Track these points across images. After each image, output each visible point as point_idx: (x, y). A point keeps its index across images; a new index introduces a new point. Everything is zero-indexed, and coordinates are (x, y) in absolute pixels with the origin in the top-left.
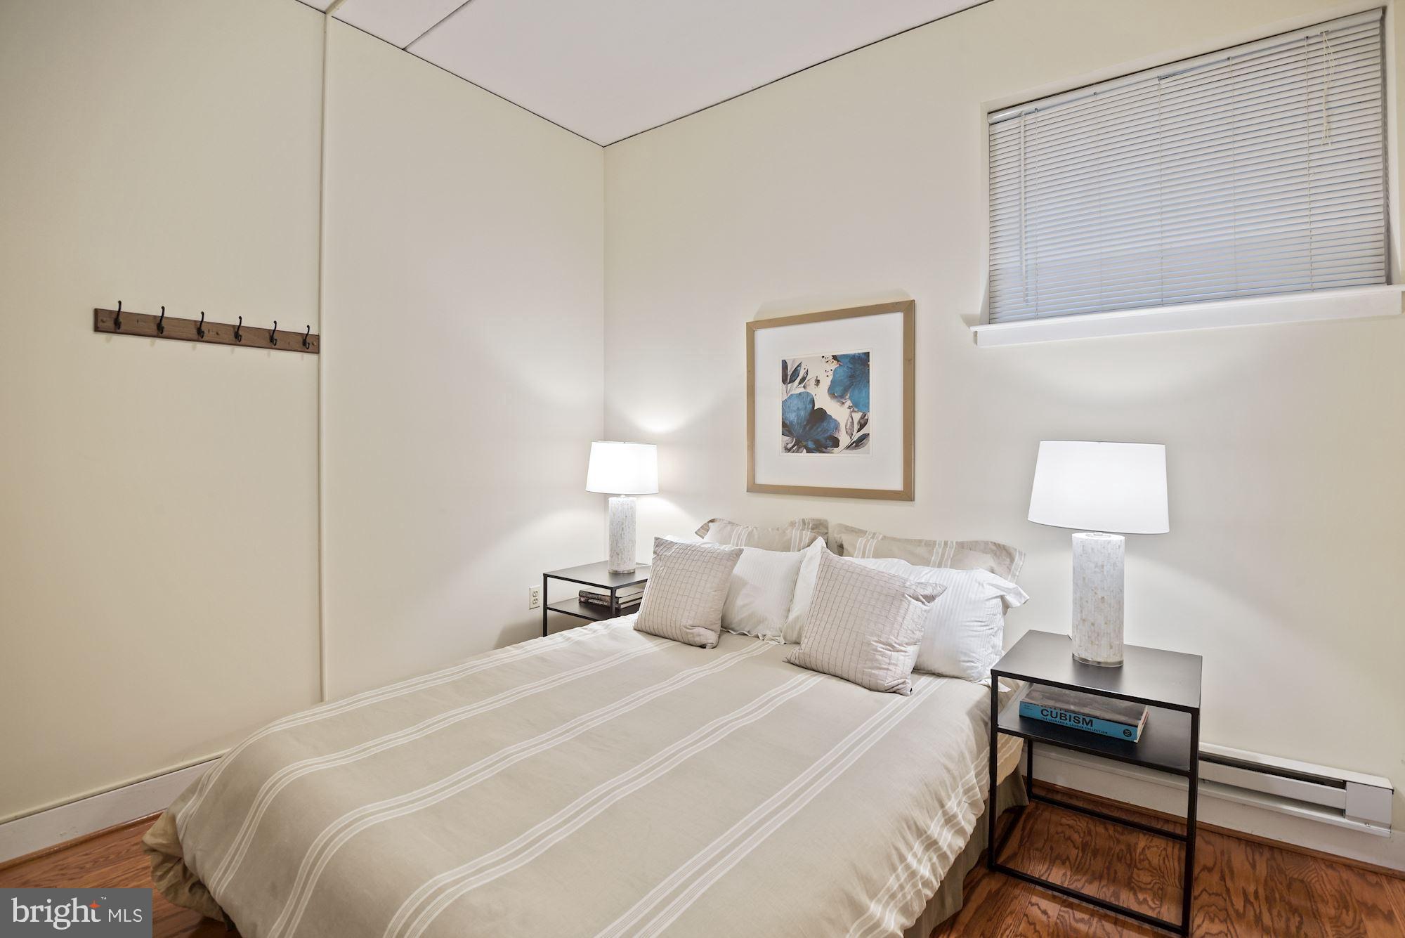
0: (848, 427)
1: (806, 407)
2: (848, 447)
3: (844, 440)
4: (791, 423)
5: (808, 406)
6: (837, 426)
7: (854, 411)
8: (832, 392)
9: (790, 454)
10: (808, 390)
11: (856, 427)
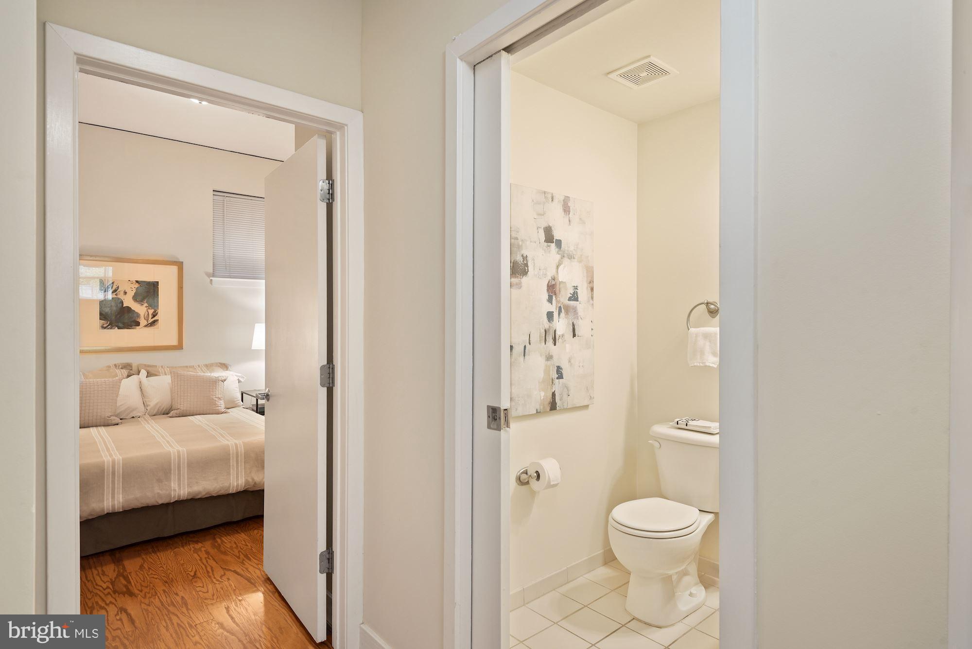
0: (145, 316)
1: (117, 306)
2: (146, 326)
3: (143, 322)
4: (107, 313)
5: (119, 305)
6: (138, 315)
7: (149, 308)
8: (135, 298)
9: (105, 330)
10: (119, 296)
11: (150, 316)
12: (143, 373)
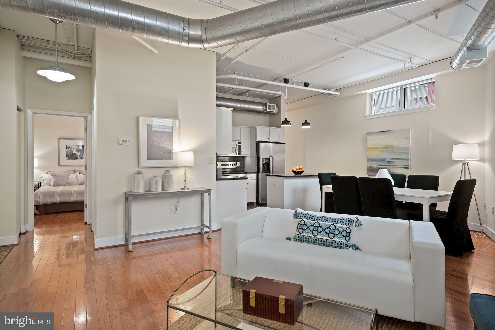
12: (78, 173)
